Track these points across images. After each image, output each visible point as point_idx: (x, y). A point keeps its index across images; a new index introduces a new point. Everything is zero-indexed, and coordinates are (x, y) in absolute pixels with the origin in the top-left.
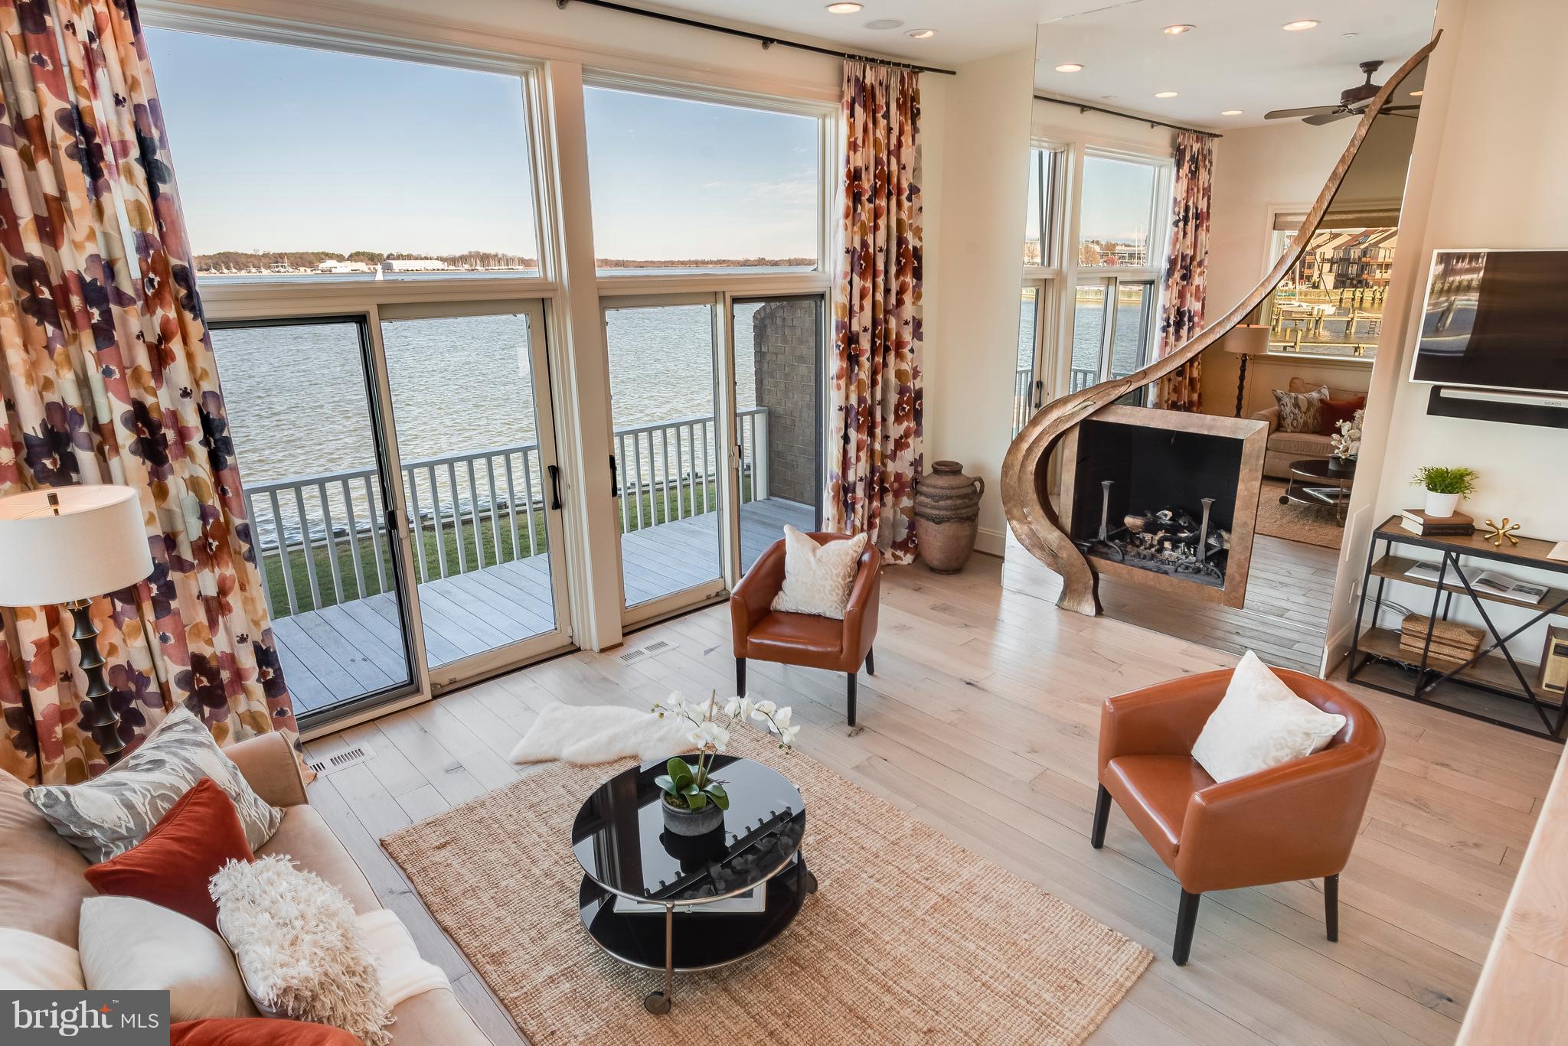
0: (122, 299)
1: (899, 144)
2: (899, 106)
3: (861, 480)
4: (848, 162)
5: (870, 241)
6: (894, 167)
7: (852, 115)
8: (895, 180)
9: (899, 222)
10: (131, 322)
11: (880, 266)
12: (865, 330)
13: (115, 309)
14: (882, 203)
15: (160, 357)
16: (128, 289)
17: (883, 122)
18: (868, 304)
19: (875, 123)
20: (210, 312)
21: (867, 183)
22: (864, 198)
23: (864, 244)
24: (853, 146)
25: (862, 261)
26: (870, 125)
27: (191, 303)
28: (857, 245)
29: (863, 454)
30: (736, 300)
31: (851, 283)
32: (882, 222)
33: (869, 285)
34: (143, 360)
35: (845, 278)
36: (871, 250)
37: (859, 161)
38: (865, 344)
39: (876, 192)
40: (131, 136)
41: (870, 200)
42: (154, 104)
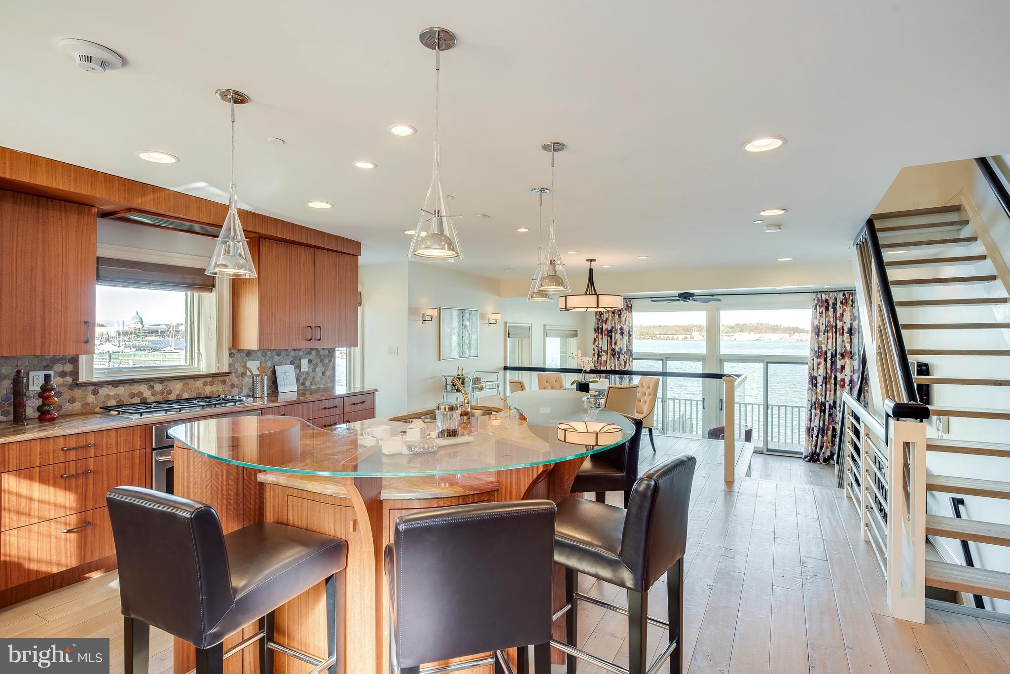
0: (622, 354)
1: (842, 315)
2: (841, 303)
3: (816, 427)
4: (813, 323)
5: (823, 346)
6: (839, 324)
7: (816, 308)
8: (838, 327)
9: (843, 341)
10: (622, 357)
11: (829, 355)
12: (820, 375)
13: (621, 355)
14: (830, 334)
15: (625, 362)
16: (623, 353)
17: (831, 310)
18: (822, 367)
19: (827, 309)
20: (634, 357)
21: (822, 328)
22: (821, 334)
23: (820, 348)
24: (814, 318)
25: (820, 353)
26: (824, 311)
27: (631, 355)
28: (816, 349)
29: (817, 418)
30: (768, 363)
31: (813, 360)
32: (830, 341)
33: (822, 361)
34: (623, 364)
35: (811, 357)
36: (824, 349)
37: (816, 322)
38: (820, 380)
39: (826, 331)
40: (628, 331)
41: (824, 334)
42: (632, 326)
